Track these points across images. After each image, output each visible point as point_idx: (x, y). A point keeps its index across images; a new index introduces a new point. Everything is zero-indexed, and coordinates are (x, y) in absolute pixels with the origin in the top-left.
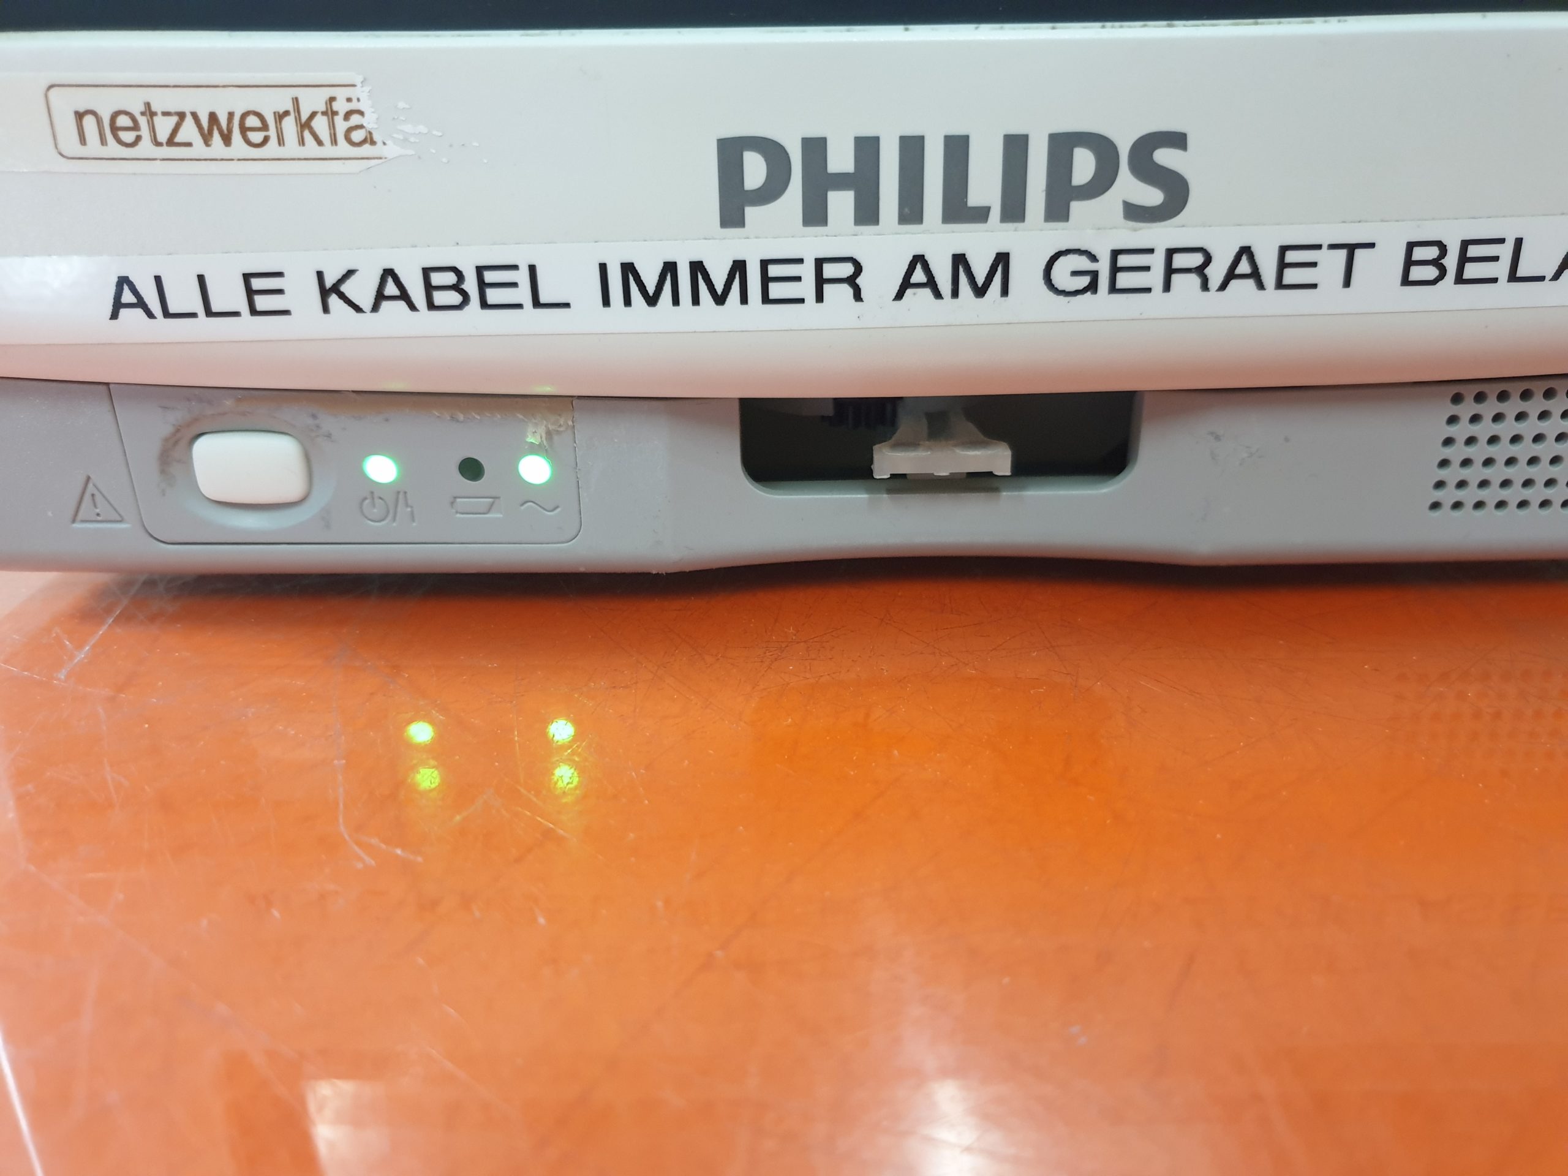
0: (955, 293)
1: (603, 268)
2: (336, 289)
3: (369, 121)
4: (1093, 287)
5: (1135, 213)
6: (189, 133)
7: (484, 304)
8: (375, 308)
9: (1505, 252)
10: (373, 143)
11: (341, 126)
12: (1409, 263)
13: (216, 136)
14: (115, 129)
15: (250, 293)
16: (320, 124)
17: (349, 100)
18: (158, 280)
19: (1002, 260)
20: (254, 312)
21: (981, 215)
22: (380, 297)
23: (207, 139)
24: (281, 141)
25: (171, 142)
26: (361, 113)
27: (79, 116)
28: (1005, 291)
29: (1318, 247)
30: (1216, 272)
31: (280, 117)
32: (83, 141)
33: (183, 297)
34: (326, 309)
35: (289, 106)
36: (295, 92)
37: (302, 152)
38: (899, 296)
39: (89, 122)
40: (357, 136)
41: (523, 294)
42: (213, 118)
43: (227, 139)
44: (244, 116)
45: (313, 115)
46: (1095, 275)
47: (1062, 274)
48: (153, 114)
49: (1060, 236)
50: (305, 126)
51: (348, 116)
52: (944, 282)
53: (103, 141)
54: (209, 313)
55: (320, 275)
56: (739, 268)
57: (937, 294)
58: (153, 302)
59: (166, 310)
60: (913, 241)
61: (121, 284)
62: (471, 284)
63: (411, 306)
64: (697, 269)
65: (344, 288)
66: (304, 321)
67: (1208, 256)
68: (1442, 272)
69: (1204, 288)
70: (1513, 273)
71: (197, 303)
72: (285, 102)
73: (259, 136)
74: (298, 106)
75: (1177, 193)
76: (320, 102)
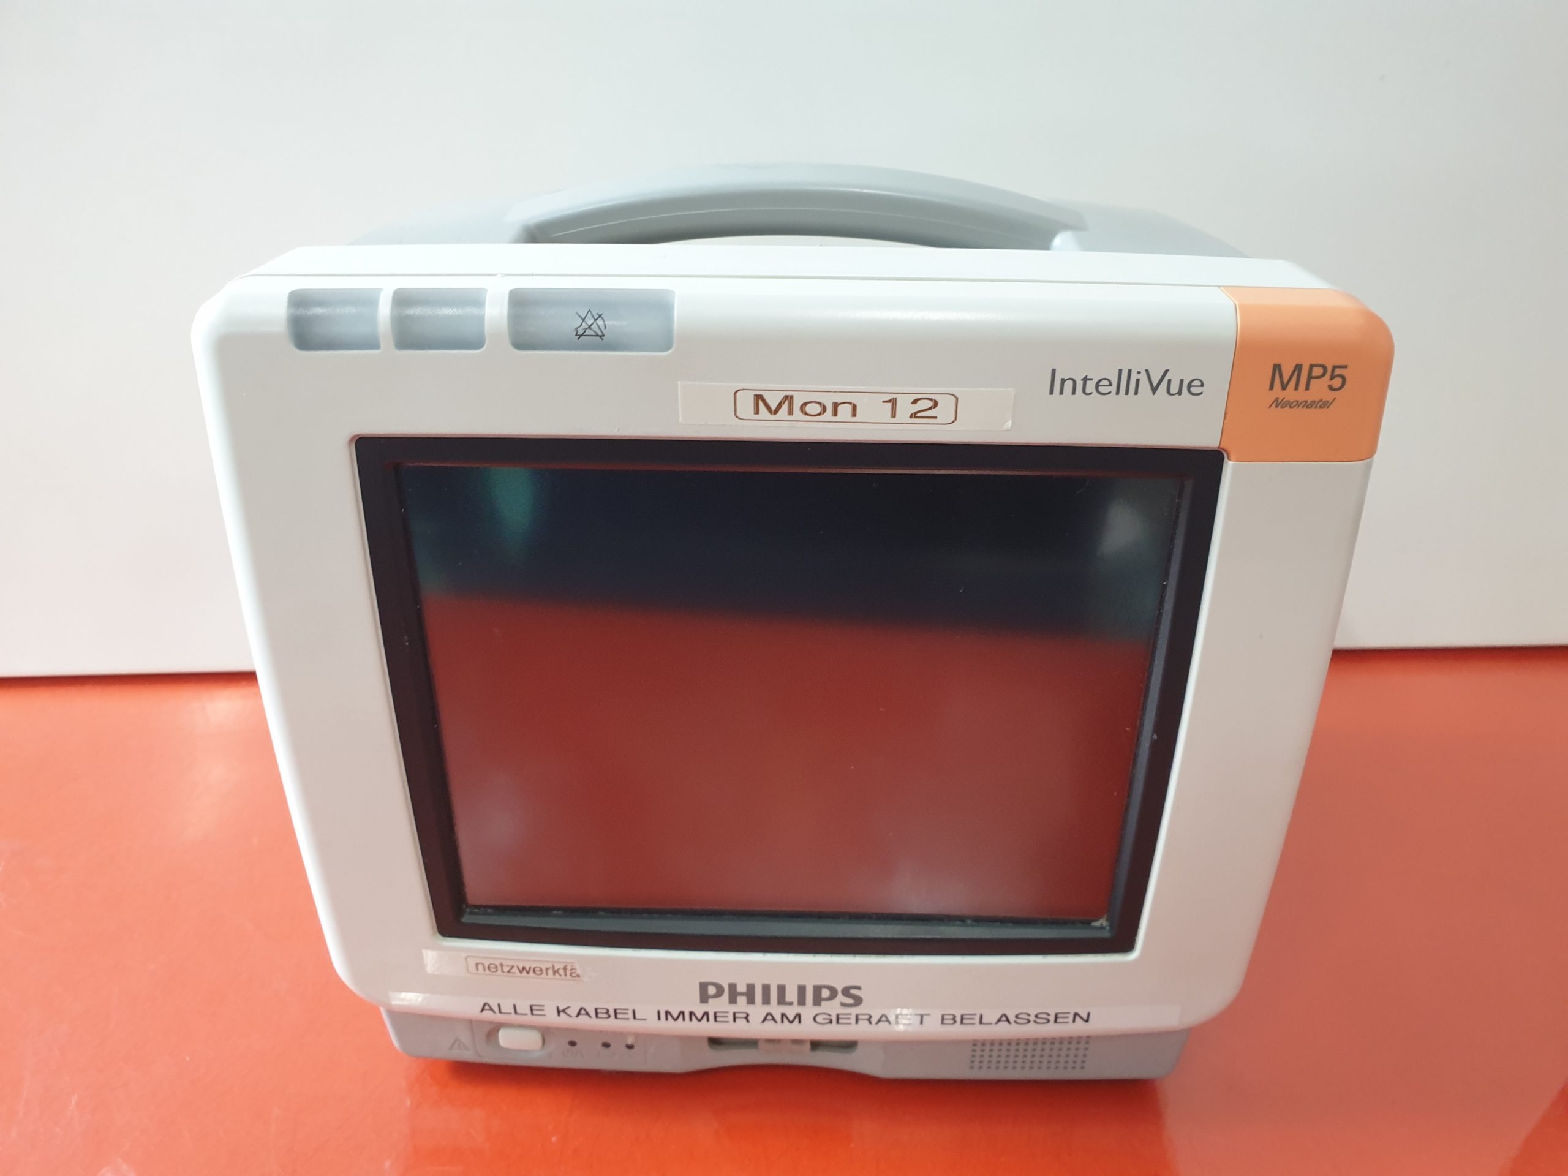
0: (782, 1022)
1: (659, 1012)
2: (564, 1011)
3: (578, 972)
4: (831, 1022)
5: (843, 1005)
6: (515, 970)
7: (616, 1017)
8: (577, 1016)
9: (977, 1017)
10: (579, 977)
11: (568, 973)
12: (943, 1019)
13: (524, 972)
14: (489, 968)
15: (532, 1010)
17: (572, 966)
18: (499, 1005)
19: (798, 1016)
20: (532, 1014)
21: (791, 1004)
22: (579, 1014)
23: (521, 972)
24: (547, 975)
25: (508, 972)
26: (576, 970)
27: (477, 964)
28: (800, 1022)
30: (874, 1020)
31: (547, 969)
32: (477, 969)
33: (507, 1007)
34: (559, 1015)
35: (551, 966)
36: (553, 963)
37: (554, 977)
38: (763, 1021)
39: (480, 967)
40: (574, 975)
41: (631, 1016)
42: (524, 968)
43: (528, 973)
44: (534, 968)
45: (559, 969)
46: (831, 1020)
47: (819, 1019)
48: (503, 965)
49: (817, 1010)
50: (556, 972)
51: (571, 970)
52: (778, 1019)
53: (484, 970)
54: (516, 1013)
55: (558, 1008)
56: (706, 1014)
57: (776, 1022)
58: (496, 1009)
59: (500, 1012)
60: (767, 1009)
61: (485, 1005)
62: (612, 1013)
63: (590, 1017)
64: (691, 1013)
65: (567, 1011)
66: (551, 1018)
67: (871, 1017)
68: (955, 1022)
69: (870, 1023)
70: (981, 1022)
71: (512, 1011)
72: (549, 965)
73: (539, 973)
74: (553, 967)
75: (858, 1001)
76: (562, 966)
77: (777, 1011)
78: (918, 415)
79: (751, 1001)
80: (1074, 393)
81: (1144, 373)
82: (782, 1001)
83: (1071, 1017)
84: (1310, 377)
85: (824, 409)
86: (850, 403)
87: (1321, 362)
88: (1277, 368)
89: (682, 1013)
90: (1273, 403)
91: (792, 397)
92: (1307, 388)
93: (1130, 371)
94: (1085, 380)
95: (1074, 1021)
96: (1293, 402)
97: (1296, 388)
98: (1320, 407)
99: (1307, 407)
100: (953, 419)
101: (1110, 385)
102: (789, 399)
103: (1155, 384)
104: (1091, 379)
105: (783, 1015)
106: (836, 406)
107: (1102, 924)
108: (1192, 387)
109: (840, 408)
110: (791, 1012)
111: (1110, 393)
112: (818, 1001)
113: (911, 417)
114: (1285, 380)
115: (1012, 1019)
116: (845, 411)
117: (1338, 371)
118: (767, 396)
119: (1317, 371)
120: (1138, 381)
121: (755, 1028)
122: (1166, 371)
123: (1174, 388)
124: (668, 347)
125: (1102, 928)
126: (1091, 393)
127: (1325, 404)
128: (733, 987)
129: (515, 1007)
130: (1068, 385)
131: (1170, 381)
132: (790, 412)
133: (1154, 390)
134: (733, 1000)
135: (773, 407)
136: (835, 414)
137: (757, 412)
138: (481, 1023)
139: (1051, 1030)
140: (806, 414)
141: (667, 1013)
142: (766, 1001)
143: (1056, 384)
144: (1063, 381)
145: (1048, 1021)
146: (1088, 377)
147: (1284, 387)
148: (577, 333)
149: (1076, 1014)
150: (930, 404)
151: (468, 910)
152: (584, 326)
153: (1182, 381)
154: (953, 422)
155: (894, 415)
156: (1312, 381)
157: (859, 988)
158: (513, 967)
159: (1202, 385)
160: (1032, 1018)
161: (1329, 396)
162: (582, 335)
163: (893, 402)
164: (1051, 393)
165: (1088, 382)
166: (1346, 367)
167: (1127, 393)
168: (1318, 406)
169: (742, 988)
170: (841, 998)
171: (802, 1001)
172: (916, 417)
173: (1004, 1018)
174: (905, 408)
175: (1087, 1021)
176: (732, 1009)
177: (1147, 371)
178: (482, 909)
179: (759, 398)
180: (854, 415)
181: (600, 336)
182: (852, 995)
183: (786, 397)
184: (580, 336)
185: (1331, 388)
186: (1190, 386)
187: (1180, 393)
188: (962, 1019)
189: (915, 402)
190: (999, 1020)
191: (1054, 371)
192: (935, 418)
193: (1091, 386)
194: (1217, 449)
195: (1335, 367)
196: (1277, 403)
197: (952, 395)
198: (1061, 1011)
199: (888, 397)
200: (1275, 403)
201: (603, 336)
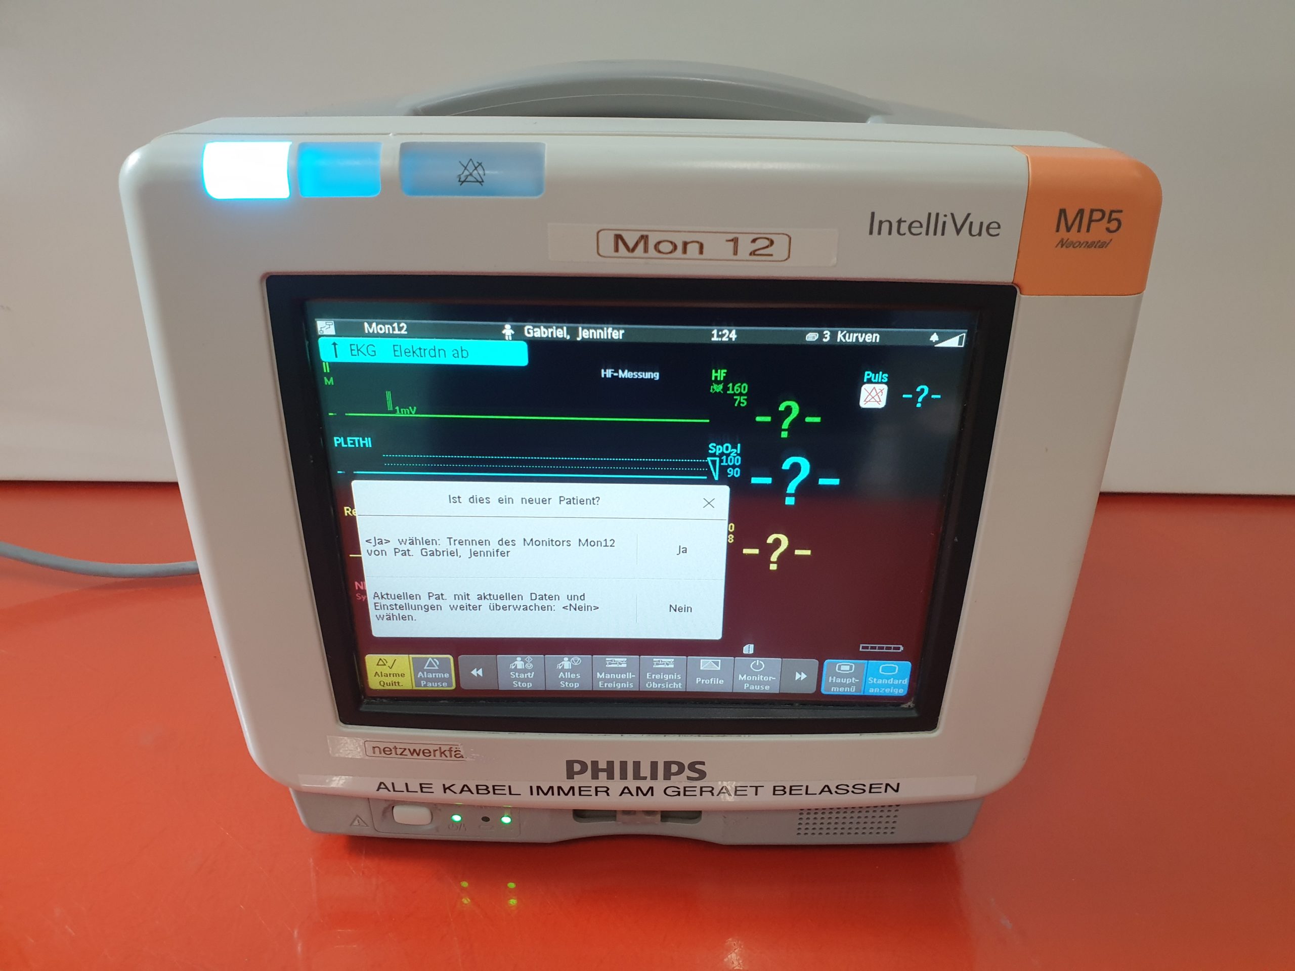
0: (637, 795)
1: (531, 787)
2: (449, 788)
3: (462, 753)
4: (679, 794)
6: (407, 752)
7: (494, 793)
8: (461, 793)
9: (804, 788)
10: (463, 757)
11: (453, 754)
12: (774, 790)
13: (415, 754)
15: (421, 788)
16: (447, 753)
17: (456, 748)
18: (393, 784)
19: (651, 788)
20: (422, 791)
21: (645, 778)
22: (462, 791)
23: (412, 754)
24: (435, 756)
25: (401, 754)
26: (460, 751)
27: (374, 748)
28: (652, 795)
29: (747, 787)
30: (716, 792)
31: (435, 751)
32: (374, 753)
33: (400, 786)
34: (445, 792)
35: (438, 749)
36: (440, 746)
37: (441, 758)
38: (621, 795)
39: (377, 750)
40: (458, 756)
41: (507, 791)
42: (415, 750)
43: (418, 755)
44: (424, 750)
45: (445, 751)
46: (679, 792)
47: (669, 791)
48: (396, 748)
49: (668, 783)
50: (442, 753)
51: (455, 752)
52: (634, 792)
53: (380, 753)
54: (408, 791)
55: (444, 785)
56: (572, 788)
57: (632, 795)
58: (391, 788)
59: (394, 791)
60: (624, 783)
61: (381, 783)
62: (491, 789)
63: (472, 793)
64: (559, 788)
65: (451, 788)
66: (438, 795)
67: (713, 788)
68: (785, 793)
69: (713, 795)
70: (807, 793)
71: (405, 789)
72: (437, 748)
73: (428, 755)
74: (440, 748)
75: (702, 775)
76: (447, 748)
77: (632, 784)
78: (757, 253)
79: (611, 777)
80: (890, 233)
81: (949, 217)
82: (637, 776)
83: (883, 787)
84: (1091, 221)
85: (675, 247)
86: (698, 242)
87: (1100, 208)
88: (1063, 212)
89: (551, 788)
90: (1059, 244)
91: (647, 236)
92: (1088, 230)
93: (938, 215)
94: (900, 222)
95: (886, 791)
96: (1076, 242)
97: (1079, 231)
98: (1099, 247)
99: (1088, 247)
100: (786, 256)
101: (921, 226)
102: (644, 238)
103: (959, 227)
104: (905, 221)
105: (638, 788)
106: (685, 244)
107: (909, 706)
108: (989, 229)
109: (689, 246)
110: (645, 787)
111: (920, 234)
112: (668, 775)
113: (751, 254)
114: (1070, 223)
115: (833, 789)
116: (693, 249)
117: (1114, 215)
118: (625, 235)
119: (1097, 215)
120: (944, 223)
121: (614, 800)
122: (969, 215)
123: (975, 230)
124: (539, 192)
125: (909, 708)
126: (904, 234)
127: (1103, 245)
128: (595, 764)
129: (407, 784)
130: (885, 226)
131: (971, 223)
132: (646, 250)
133: (958, 231)
134: (595, 776)
135: (631, 245)
136: (685, 251)
137: (617, 250)
138: (378, 800)
139: (867, 799)
140: (660, 252)
141: (538, 788)
142: (624, 776)
143: (875, 225)
144: (881, 223)
145: (864, 791)
146: (903, 220)
147: (1068, 229)
148: (460, 179)
149: (887, 785)
150: (767, 243)
151: (365, 701)
152: (466, 173)
153: (982, 223)
154: (786, 259)
155: (735, 253)
156: (1093, 224)
157: (703, 763)
158: (405, 749)
159: (999, 227)
160: (851, 789)
161: (1107, 237)
162: (464, 181)
163: (735, 241)
164: (871, 233)
165: (902, 224)
166: (1121, 211)
167: (935, 234)
168: (1098, 245)
169: (602, 765)
170: (687, 773)
171: (654, 777)
172: (754, 255)
173: (826, 789)
174: (746, 246)
175: (897, 791)
176: (595, 783)
177: (952, 215)
178: (378, 699)
179: (618, 237)
180: (701, 252)
181: (480, 182)
182: (697, 769)
183: (642, 237)
184: (463, 182)
185: (1108, 230)
186: (988, 228)
187: (980, 234)
188: (791, 790)
189: (754, 241)
190: (822, 791)
191: (873, 214)
192: (772, 255)
193: (904, 228)
194: (1011, 284)
195: (1112, 212)
196: (1062, 243)
197: (787, 235)
198: (874, 783)
199: (731, 237)
200: (1061, 243)
201: (483, 181)
